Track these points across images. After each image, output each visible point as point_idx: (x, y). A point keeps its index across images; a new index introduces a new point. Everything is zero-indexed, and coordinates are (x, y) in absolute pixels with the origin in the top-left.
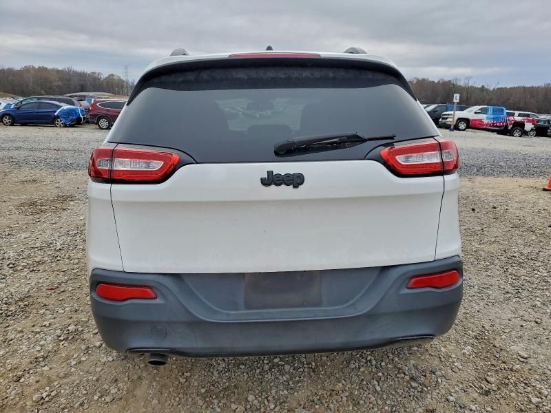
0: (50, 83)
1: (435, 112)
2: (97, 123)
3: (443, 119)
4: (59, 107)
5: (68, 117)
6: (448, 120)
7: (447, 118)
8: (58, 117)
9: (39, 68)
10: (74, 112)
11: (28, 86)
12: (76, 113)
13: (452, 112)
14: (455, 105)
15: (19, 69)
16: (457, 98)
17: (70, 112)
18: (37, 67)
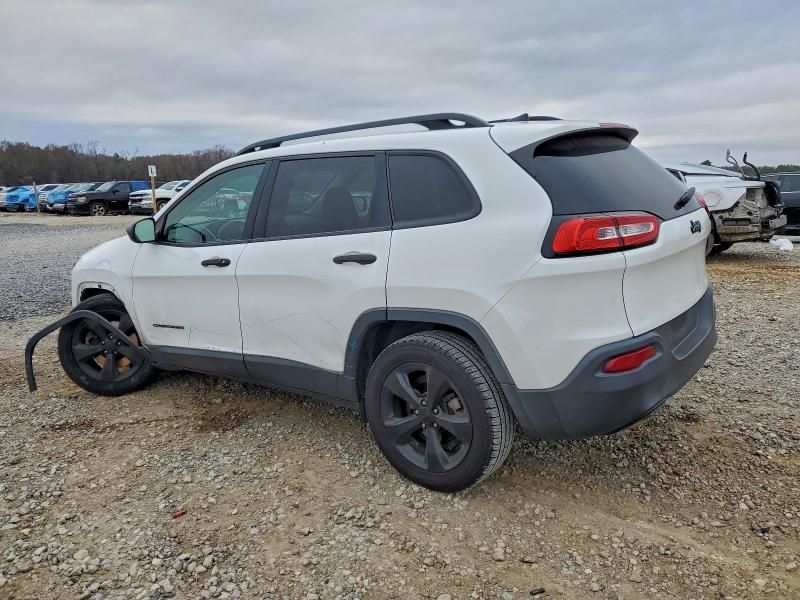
1: (114, 192)
3: (134, 201)
6: (143, 202)
7: (140, 200)
13: (149, 191)
14: (153, 181)
16: (152, 171)
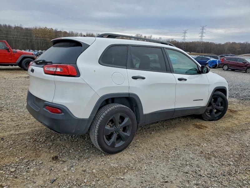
0: (235, 49)
2: (223, 68)
4: (209, 59)
5: (212, 64)
8: (207, 63)
9: (232, 43)
10: (215, 62)
11: (225, 51)
12: (216, 62)
15: (223, 44)
17: (213, 62)
18: (231, 42)
